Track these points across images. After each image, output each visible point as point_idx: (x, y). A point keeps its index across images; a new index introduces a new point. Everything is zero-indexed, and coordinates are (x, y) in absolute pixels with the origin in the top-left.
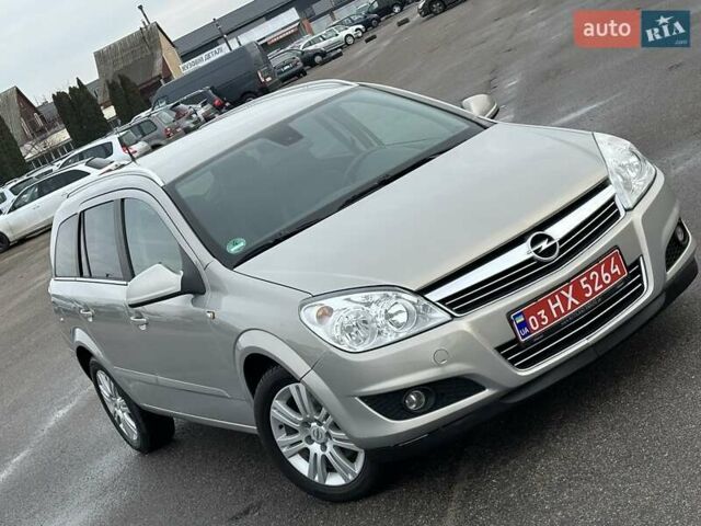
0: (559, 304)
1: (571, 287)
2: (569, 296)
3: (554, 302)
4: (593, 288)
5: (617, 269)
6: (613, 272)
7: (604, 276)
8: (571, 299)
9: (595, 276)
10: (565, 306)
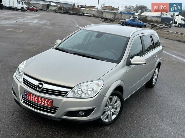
0: (33, 98)
1: (37, 98)
2: (36, 99)
3: (32, 97)
4: (42, 102)
5: (50, 104)
6: (48, 104)
7: (45, 103)
8: (36, 100)
9: (43, 100)
10: (34, 100)
